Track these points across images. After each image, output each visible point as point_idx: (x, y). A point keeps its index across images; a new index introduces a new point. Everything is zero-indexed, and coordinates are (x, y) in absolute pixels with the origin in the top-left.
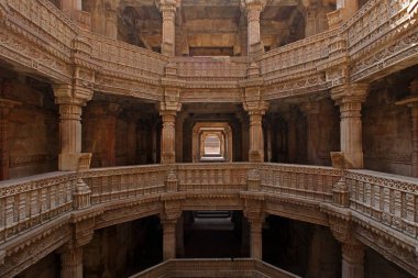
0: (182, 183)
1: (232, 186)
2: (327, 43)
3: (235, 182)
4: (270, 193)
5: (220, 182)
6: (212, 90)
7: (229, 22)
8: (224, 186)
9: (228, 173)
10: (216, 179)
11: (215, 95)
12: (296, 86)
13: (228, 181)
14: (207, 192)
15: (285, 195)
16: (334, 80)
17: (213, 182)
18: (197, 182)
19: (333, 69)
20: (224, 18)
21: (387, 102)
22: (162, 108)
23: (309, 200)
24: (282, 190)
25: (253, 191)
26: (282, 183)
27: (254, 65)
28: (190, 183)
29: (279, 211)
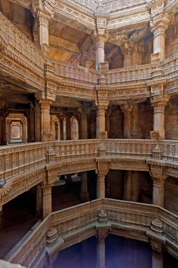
0: (58, 155)
1: (89, 155)
2: (150, 71)
3: (92, 152)
4: (114, 157)
5: (83, 153)
6: (78, 89)
7: (74, 45)
8: (85, 155)
9: (87, 146)
10: (80, 151)
11: (79, 93)
12: (131, 94)
13: (87, 152)
14: (75, 160)
15: (123, 157)
16: (156, 92)
17: (78, 153)
18: (68, 154)
19: (156, 86)
21: (171, 106)
22: (43, 97)
23: (138, 158)
24: (121, 154)
25: (103, 157)
26: (121, 150)
27: (103, 76)
28: (63, 155)
29: (120, 167)
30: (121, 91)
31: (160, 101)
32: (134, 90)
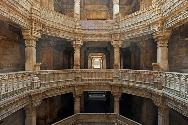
0: (83, 78)
1: (106, 80)
3: (107, 78)
4: (123, 83)
5: (101, 78)
6: (97, 36)
7: (105, 6)
8: (102, 80)
9: (104, 74)
10: (99, 76)
11: (98, 38)
12: (136, 33)
13: (104, 78)
14: (94, 82)
15: (131, 84)
16: (155, 28)
17: (97, 78)
18: (90, 78)
20: (103, 4)
22: (74, 43)
23: (142, 86)
24: (129, 81)
25: (116, 82)
26: (129, 78)
27: (116, 24)
28: (86, 78)
29: (128, 92)
30: (128, 32)
31: (160, 37)
32: (138, 30)
